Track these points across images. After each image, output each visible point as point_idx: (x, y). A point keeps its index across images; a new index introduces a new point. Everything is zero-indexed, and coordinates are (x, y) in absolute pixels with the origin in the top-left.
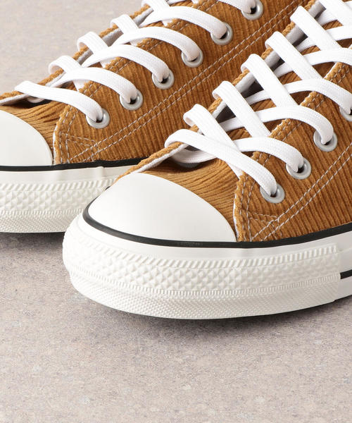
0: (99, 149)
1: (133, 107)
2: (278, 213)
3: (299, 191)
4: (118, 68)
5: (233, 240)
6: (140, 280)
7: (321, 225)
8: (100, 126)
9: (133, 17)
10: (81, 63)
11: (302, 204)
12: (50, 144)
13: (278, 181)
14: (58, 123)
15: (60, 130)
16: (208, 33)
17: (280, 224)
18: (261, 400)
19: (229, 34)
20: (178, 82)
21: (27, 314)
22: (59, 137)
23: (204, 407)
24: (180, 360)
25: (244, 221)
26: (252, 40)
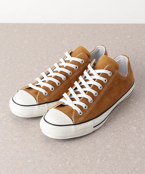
0: (46, 100)
1: (52, 90)
2: (81, 117)
3: (85, 112)
4: (49, 82)
5: (73, 124)
6: (55, 133)
7: (90, 118)
8: (46, 95)
9: (51, 69)
10: (41, 79)
11: (86, 114)
12: (36, 100)
13: (81, 110)
14: (38, 95)
15: (38, 97)
16: (67, 74)
17: (82, 119)
18: (78, 156)
19: (71, 73)
20: (61, 84)
21: (33, 136)
22: (38, 98)
23: (67, 158)
24: (63, 147)
25: (75, 120)
26: (76, 74)
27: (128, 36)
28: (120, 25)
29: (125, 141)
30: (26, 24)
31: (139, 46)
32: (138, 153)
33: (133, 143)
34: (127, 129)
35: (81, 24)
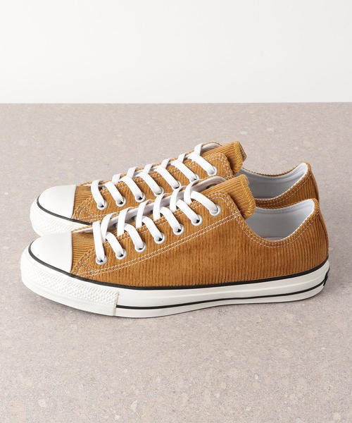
5: (68, 271)
27: (269, 129)
28: (248, 105)
29: (269, 342)
30: (22, 104)
31: (296, 148)
32: (299, 367)
33: (287, 347)
34: (273, 319)
35: (155, 105)
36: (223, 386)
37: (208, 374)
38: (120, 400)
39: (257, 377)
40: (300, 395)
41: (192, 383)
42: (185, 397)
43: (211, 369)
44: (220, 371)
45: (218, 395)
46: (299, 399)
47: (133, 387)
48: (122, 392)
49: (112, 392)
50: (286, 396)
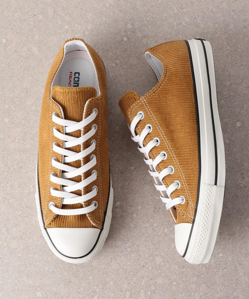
18: (112, 283)
36: (153, 288)
37: (144, 280)
38: (87, 294)
39: (175, 283)
40: (202, 294)
41: (133, 286)
42: (128, 294)
43: (146, 277)
44: (151, 279)
45: (149, 293)
46: (201, 296)
47: (95, 287)
48: (88, 290)
49: (82, 289)
50: (193, 294)
